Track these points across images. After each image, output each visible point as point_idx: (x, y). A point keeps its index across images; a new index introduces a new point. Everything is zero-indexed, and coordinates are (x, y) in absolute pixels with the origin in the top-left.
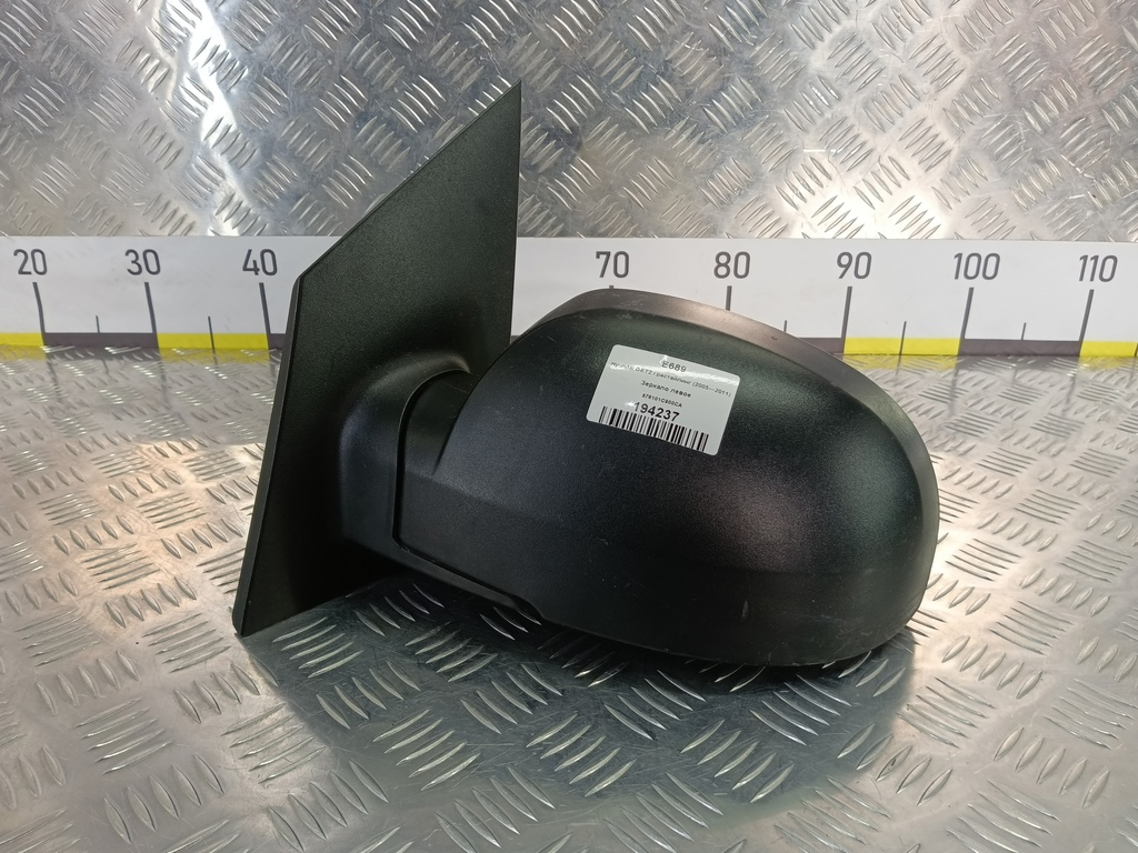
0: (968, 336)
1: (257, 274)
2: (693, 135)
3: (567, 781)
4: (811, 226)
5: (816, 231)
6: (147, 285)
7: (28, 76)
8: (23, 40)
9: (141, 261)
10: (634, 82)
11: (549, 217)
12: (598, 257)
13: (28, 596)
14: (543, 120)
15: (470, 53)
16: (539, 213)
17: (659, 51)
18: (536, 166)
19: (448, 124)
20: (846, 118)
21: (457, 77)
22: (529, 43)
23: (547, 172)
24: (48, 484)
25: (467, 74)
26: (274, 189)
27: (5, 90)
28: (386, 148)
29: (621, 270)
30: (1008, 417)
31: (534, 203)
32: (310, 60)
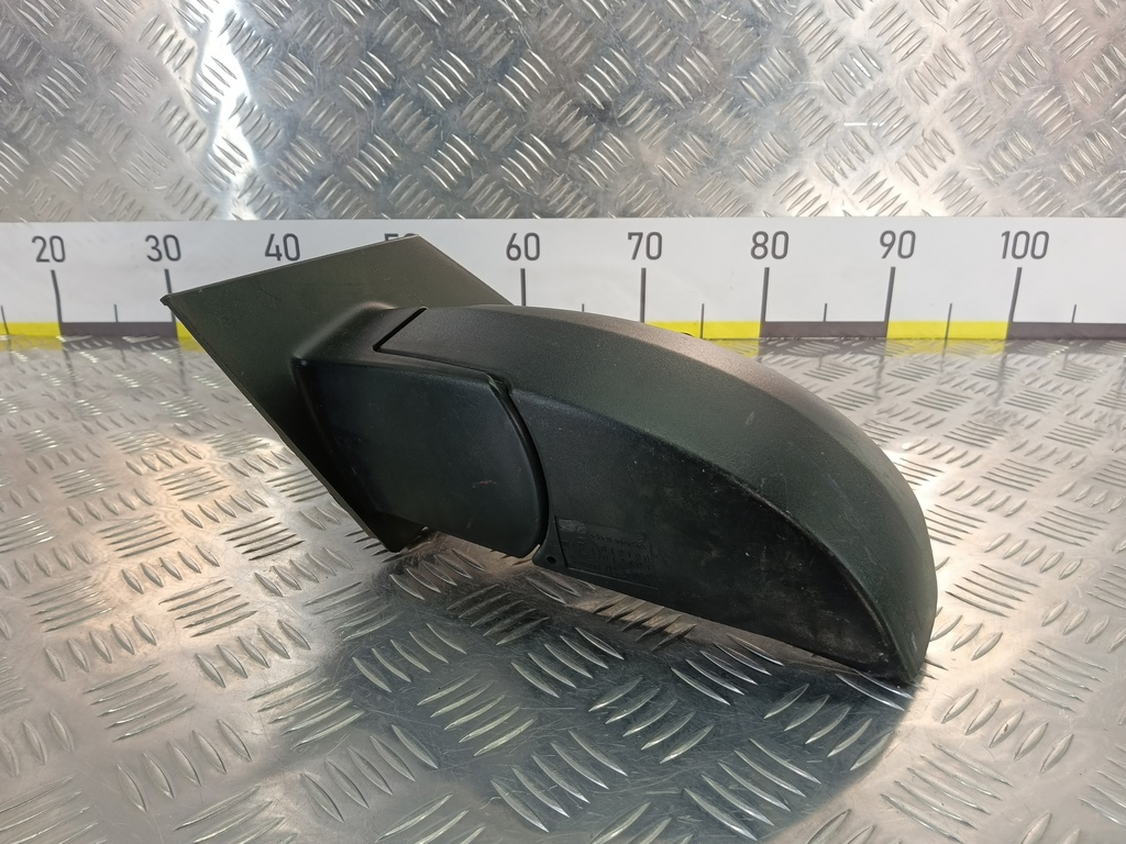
0: (1016, 319)
1: (279, 259)
2: (729, 109)
3: (639, 747)
4: (852, 202)
5: (857, 209)
6: (167, 272)
7: (50, 57)
8: (46, 20)
9: (161, 247)
10: (669, 54)
11: (579, 196)
12: (630, 238)
13: (38, 565)
14: (574, 95)
15: (500, 26)
16: (569, 192)
17: (694, 22)
18: (567, 143)
19: (476, 101)
20: (888, 90)
21: (487, 52)
22: (560, 17)
23: (579, 150)
24: (63, 460)
25: (497, 49)
26: (299, 171)
27: (27, 72)
28: (413, 127)
29: (654, 252)
30: (1069, 394)
31: (564, 182)
32: (337, 35)
